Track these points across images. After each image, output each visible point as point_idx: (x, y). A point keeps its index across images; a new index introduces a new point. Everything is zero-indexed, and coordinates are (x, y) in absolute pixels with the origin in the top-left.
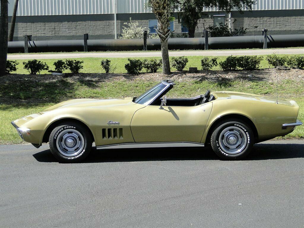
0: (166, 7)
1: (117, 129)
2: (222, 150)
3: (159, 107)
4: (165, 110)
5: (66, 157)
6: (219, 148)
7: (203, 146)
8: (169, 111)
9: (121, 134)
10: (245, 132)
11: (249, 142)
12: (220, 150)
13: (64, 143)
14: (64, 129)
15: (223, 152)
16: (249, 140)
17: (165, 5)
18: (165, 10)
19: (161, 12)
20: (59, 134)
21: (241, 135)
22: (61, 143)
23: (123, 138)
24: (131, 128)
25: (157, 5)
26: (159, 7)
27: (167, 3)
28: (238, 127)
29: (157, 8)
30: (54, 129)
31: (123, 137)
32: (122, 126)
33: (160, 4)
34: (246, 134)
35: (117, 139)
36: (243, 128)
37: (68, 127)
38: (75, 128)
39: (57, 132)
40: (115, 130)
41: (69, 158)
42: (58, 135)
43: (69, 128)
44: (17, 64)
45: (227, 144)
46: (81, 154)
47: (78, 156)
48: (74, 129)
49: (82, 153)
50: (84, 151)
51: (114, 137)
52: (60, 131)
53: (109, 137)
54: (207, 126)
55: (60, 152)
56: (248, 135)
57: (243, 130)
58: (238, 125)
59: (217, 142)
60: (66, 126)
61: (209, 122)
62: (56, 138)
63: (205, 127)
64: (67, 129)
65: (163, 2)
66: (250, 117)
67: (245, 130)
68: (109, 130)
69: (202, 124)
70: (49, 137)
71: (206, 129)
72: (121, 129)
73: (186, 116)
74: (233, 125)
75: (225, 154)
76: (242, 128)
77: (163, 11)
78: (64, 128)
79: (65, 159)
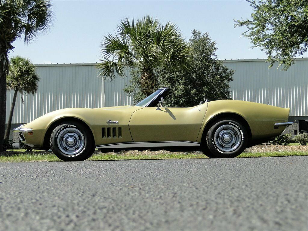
0: (155, 87)
1: (116, 128)
2: (217, 148)
3: (157, 108)
4: (162, 110)
5: (67, 155)
6: (215, 146)
7: (199, 145)
8: (166, 112)
9: (120, 134)
10: (239, 130)
11: (243, 140)
12: (216, 147)
13: (64, 143)
14: (65, 128)
15: (218, 150)
16: (243, 137)
17: (153, 85)
18: (153, 90)
19: (149, 91)
20: (60, 132)
21: (236, 134)
22: (62, 143)
23: (121, 138)
24: (129, 128)
25: (146, 85)
26: (148, 86)
27: (155, 84)
28: (232, 125)
29: (146, 88)
30: (55, 128)
31: (121, 136)
32: (120, 126)
33: (148, 84)
34: (240, 132)
35: (116, 138)
36: (238, 127)
37: (68, 126)
38: (75, 126)
39: (58, 130)
40: (114, 129)
41: (70, 156)
42: (59, 134)
43: (70, 127)
44: (14, 143)
45: (222, 143)
46: (81, 152)
47: (78, 154)
48: (75, 128)
49: (83, 151)
50: (84, 149)
51: (113, 136)
52: (61, 129)
53: (108, 136)
54: (203, 124)
55: (61, 151)
56: (242, 133)
57: (237, 128)
58: (232, 123)
59: (212, 139)
60: (67, 125)
61: (205, 120)
62: (57, 137)
63: (200, 125)
64: (68, 127)
65: (151, 82)
66: (244, 116)
67: (239, 128)
68: (109, 129)
69: (198, 122)
70: (50, 136)
71: (202, 127)
72: (120, 129)
73: (182, 116)
74: (227, 123)
75: (220, 151)
76: (236, 127)
77: (151, 90)
78: (65, 126)
79: (65, 157)
